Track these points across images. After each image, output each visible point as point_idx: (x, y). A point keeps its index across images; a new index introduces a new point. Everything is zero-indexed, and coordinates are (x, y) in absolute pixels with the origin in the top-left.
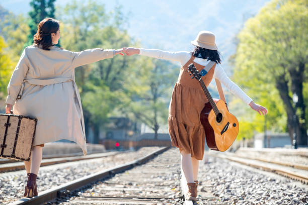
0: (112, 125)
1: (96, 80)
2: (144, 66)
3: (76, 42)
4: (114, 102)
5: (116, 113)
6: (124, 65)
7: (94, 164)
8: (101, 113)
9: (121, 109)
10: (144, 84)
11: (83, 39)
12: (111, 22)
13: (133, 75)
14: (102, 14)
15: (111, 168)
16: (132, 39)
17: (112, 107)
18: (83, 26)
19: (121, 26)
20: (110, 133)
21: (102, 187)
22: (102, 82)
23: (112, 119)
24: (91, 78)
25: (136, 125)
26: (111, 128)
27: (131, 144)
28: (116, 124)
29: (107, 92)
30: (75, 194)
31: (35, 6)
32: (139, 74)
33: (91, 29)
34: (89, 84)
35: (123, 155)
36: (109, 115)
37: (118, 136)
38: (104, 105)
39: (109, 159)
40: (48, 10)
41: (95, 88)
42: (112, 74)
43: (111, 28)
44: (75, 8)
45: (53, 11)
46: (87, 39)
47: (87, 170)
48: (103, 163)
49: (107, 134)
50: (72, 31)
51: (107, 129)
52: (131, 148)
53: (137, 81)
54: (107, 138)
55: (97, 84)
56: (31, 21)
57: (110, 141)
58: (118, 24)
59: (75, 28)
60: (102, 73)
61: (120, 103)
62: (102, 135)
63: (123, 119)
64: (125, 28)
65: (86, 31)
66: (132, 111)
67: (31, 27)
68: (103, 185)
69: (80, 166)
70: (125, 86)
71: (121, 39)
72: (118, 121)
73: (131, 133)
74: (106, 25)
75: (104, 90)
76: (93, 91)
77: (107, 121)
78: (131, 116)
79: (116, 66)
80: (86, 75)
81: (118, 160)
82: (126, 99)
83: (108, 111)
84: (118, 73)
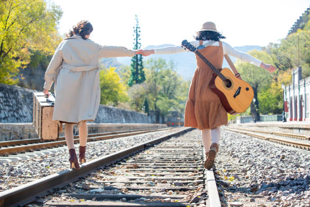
0: (170, 115)
1: (163, 94)
2: (185, 87)
3: (153, 77)
4: (171, 104)
5: (172, 109)
6: (175, 86)
7: (162, 133)
8: (165, 109)
9: (174, 108)
10: (184, 96)
11: (156, 76)
12: (169, 67)
13: (179, 92)
14: (165, 64)
15: (170, 134)
16: (179, 75)
17: (170, 107)
18: (156, 70)
19: (173, 69)
20: (169, 119)
21: (165, 143)
22: (165, 95)
23: (170, 112)
24: (160, 93)
25: (181, 115)
26: (170, 117)
27: (179, 124)
28: (172, 114)
29: (168, 100)
30: (153, 146)
31: (134, 61)
32: (182, 91)
33: (159, 71)
34: (159, 96)
35: (176, 129)
36: (169, 111)
37: (173, 120)
38: (166, 105)
39: (169, 130)
40: (139, 63)
41: (162, 98)
42: (170, 91)
43: (168, 70)
44: (152, 61)
45: (142, 63)
46: (158, 75)
47: (159, 136)
48: (166, 132)
49: (168, 119)
50: (150, 72)
51: (168, 117)
52: (179, 125)
53: (181, 94)
54: (168, 121)
55: (163, 96)
56: (132, 68)
57: (169, 123)
58: (172, 68)
59: (152, 70)
60: (165, 91)
61: (173, 105)
62: (166, 120)
63: (175, 112)
64: (175, 70)
65: (157, 72)
66: (180, 108)
67: (132, 71)
68: (166, 142)
69: (156, 134)
70: (176, 97)
71: (173, 75)
73: (179, 118)
74: (167, 69)
75: (166, 99)
77: (168, 113)
78: (179, 110)
79: (171, 88)
80: (158, 92)
81: (173, 131)
82: (176, 102)
83: (169, 109)
84: (172, 91)
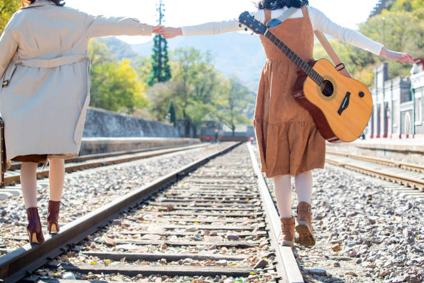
0: (204, 125)
1: (194, 97)
2: (224, 87)
3: (181, 73)
4: (206, 111)
5: (207, 118)
6: (211, 87)
8: (198, 118)
9: (210, 115)
10: (224, 99)
11: (186, 71)
12: (204, 60)
13: (217, 94)
14: (198, 55)
16: (217, 71)
17: (205, 114)
18: (185, 63)
19: (210, 63)
20: (203, 130)
21: (202, 169)
22: (197, 98)
23: (204, 122)
24: (191, 96)
25: (219, 125)
26: (204, 128)
28: (207, 125)
29: (202, 105)
30: (187, 175)
31: (155, 51)
32: (221, 93)
33: (190, 64)
34: (189, 100)
36: (203, 119)
37: (209, 132)
38: (200, 113)
40: (163, 53)
41: (194, 102)
42: (204, 93)
43: (202, 64)
44: (181, 51)
45: (167, 53)
46: (188, 71)
50: (178, 66)
51: (201, 128)
53: (220, 97)
54: (202, 134)
55: (195, 99)
56: (153, 61)
57: (204, 136)
58: (208, 61)
59: (180, 64)
60: (197, 92)
61: (209, 111)
62: (199, 132)
63: (212, 122)
64: (213, 63)
65: (187, 66)
66: (217, 116)
67: (153, 64)
70: (213, 101)
71: (210, 71)
72: (208, 123)
74: (200, 62)
75: (199, 103)
76: (193, 104)
77: (201, 123)
78: (217, 119)
79: (206, 88)
80: (188, 94)
82: (213, 109)
83: (202, 117)
84: (208, 92)
